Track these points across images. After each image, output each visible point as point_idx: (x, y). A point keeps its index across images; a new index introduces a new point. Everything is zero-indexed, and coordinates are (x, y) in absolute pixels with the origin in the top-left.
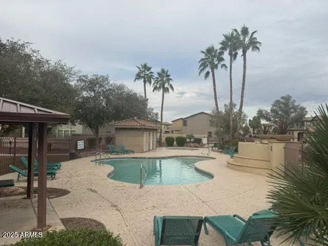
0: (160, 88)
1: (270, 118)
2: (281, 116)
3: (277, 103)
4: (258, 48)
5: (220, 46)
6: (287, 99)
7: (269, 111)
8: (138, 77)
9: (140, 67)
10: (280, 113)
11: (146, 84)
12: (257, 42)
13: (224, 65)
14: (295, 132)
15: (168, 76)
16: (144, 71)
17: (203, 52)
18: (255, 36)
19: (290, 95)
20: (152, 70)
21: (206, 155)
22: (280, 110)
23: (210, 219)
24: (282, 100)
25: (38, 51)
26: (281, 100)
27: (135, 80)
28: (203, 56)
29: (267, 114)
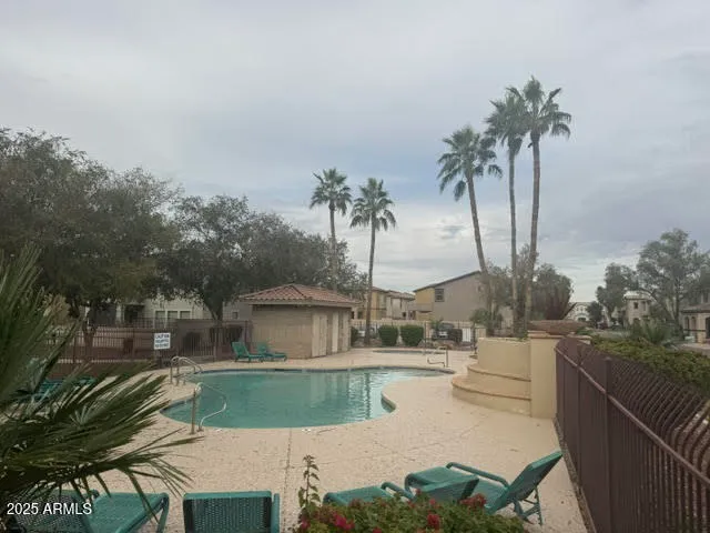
0: (367, 219)
1: (637, 283)
2: (664, 280)
3: (653, 248)
4: (566, 129)
5: (486, 127)
6: (677, 239)
7: (634, 269)
8: (319, 197)
9: (323, 177)
10: (662, 271)
11: (335, 213)
12: (563, 114)
13: (495, 167)
14: (700, 315)
15: (382, 194)
16: (331, 186)
17: (447, 141)
18: (555, 100)
19: (685, 231)
20: (347, 183)
21: (441, 366)
22: (661, 266)
23: (339, 498)
24: (666, 242)
25: (83, 152)
26: (662, 242)
27: (313, 204)
28: (448, 149)
29: (629, 276)
